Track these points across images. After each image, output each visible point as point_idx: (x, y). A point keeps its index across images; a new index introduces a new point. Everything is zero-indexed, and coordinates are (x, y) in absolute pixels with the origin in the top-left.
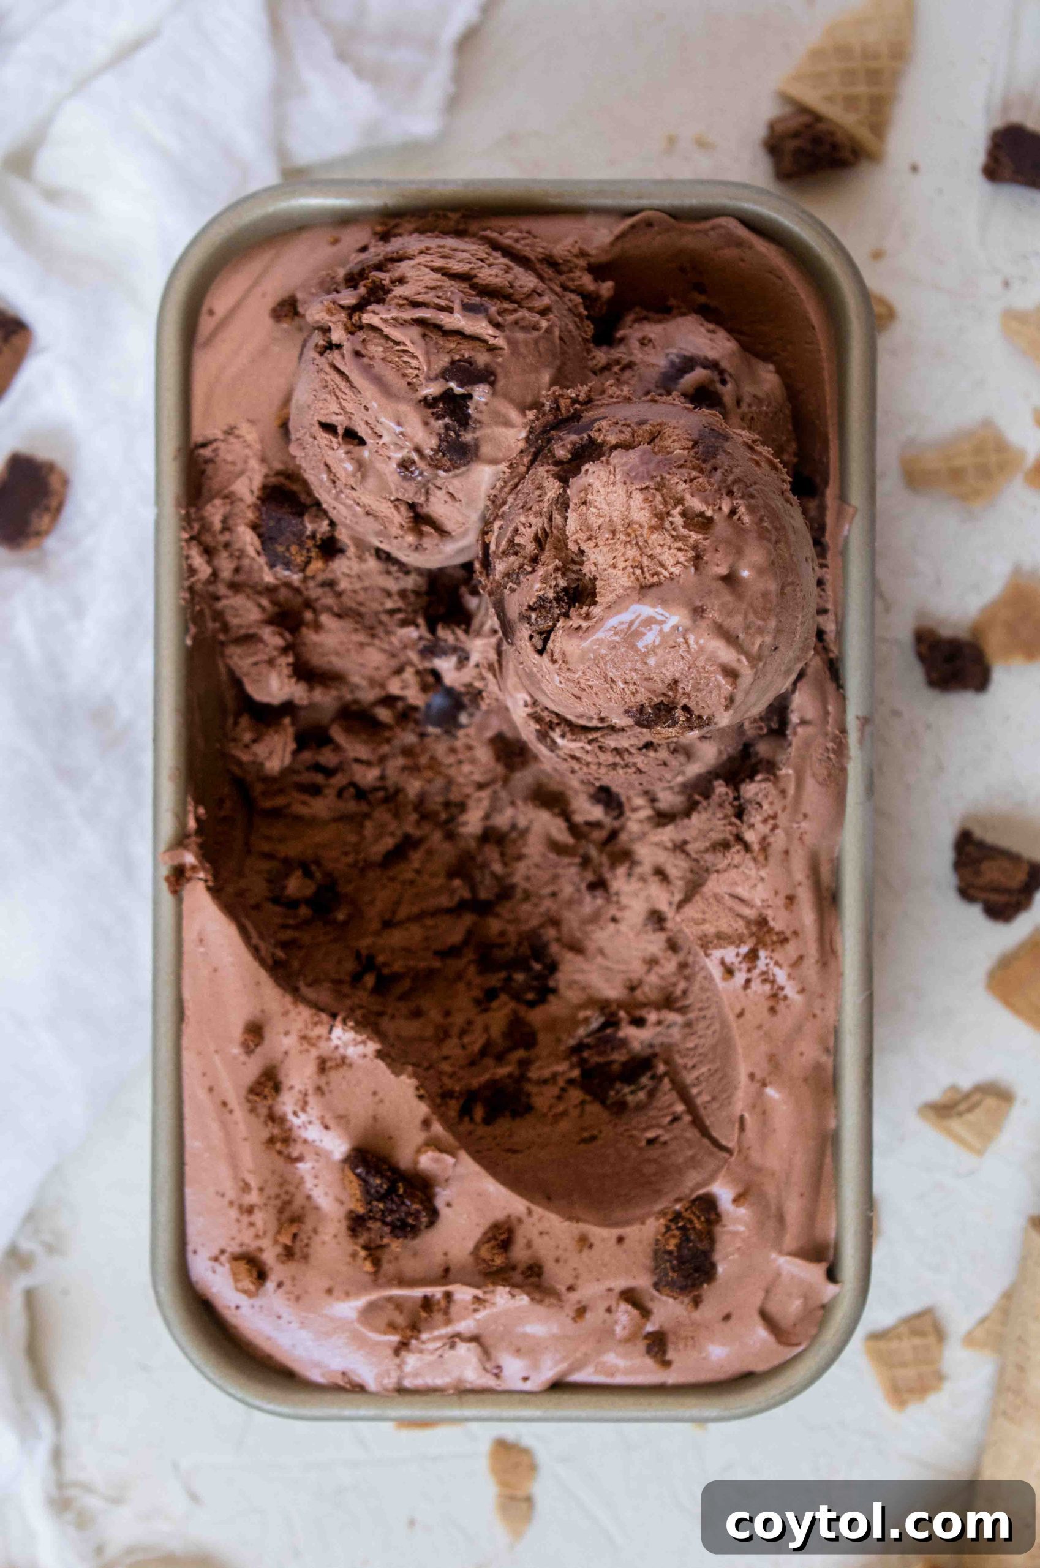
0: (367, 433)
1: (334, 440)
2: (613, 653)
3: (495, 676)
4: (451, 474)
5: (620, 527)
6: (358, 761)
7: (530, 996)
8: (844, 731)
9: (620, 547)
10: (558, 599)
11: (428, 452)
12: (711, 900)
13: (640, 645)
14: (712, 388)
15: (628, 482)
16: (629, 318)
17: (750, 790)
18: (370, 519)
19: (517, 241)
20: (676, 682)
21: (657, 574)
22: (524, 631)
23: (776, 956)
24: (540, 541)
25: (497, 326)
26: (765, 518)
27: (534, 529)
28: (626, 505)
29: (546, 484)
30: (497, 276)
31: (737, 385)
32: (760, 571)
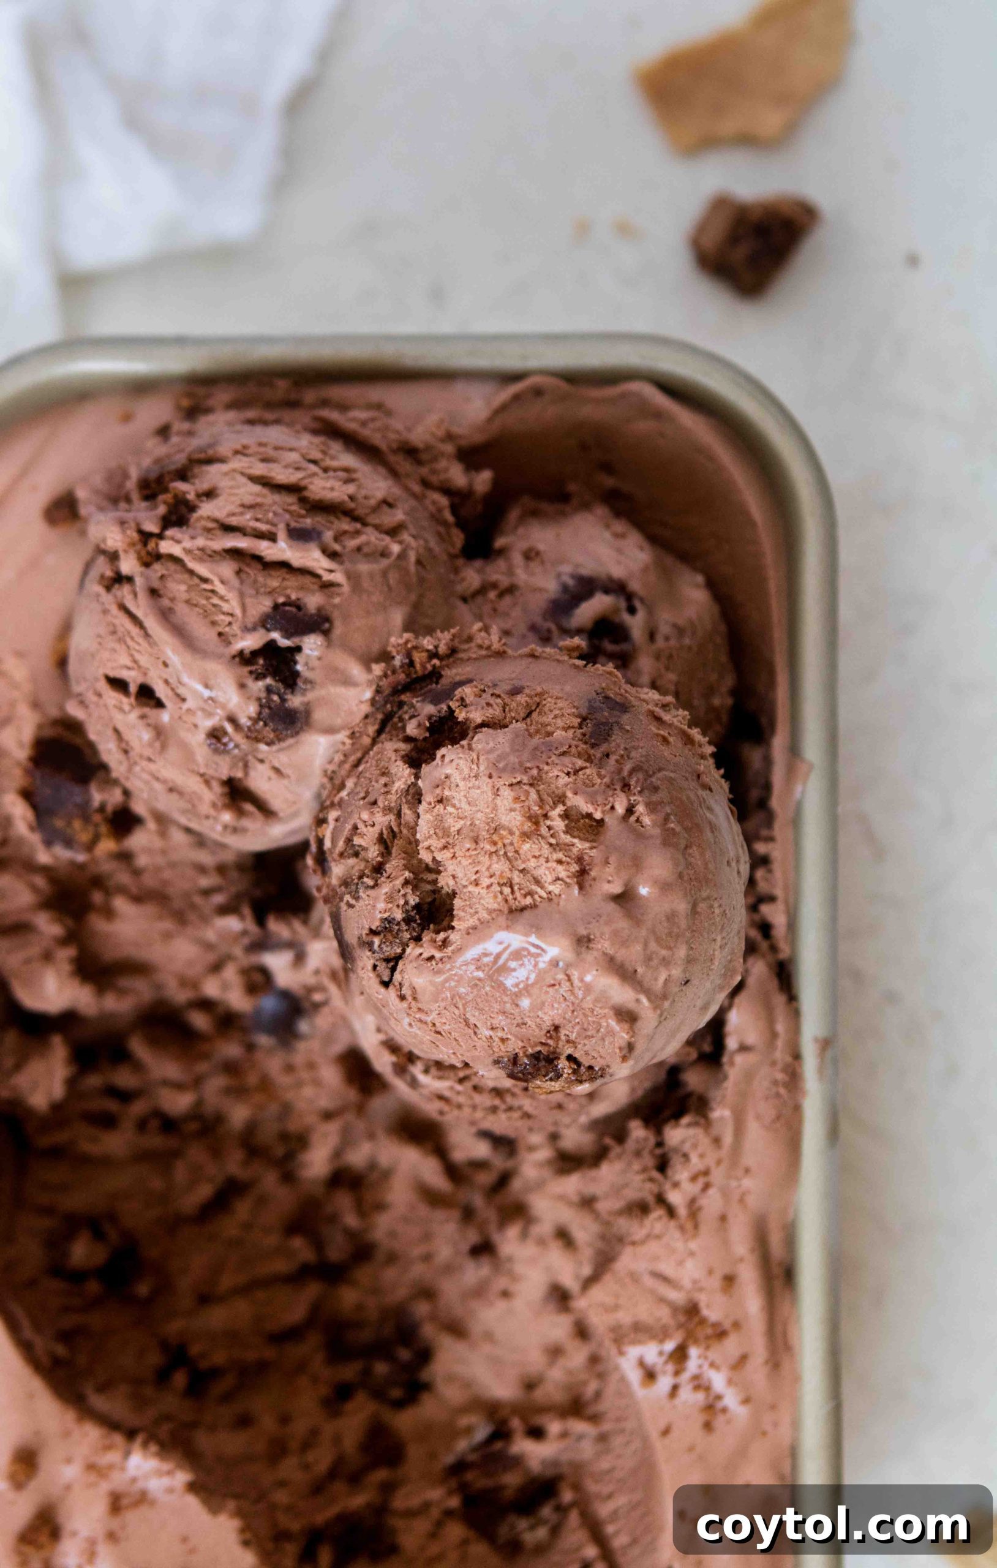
0: (167, 696)
1: (125, 700)
2: (475, 991)
3: (339, 986)
4: (275, 748)
5: (484, 833)
6: (166, 1083)
7: (396, 1393)
8: (797, 1056)
9: (485, 860)
10: (408, 920)
11: (244, 721)
12: (627, 1280)
13: (509, 982)
14: (617, 620)
15: (494, 774)
16: (514, 514)
17: (677, 1134)
18: (174, 797)
19: (364, 423)
20: (557, 1028)
21: (530, 893)
22: (365, 960)
23: (712, 1355)
24: (385, 842)
25: (332, 555)
26: (672, 817)
27: (377, 829)
28: (491, 806)
29: (393, 770)
30: (332, 489)
31: (650, 612)
32: (665, 887)
